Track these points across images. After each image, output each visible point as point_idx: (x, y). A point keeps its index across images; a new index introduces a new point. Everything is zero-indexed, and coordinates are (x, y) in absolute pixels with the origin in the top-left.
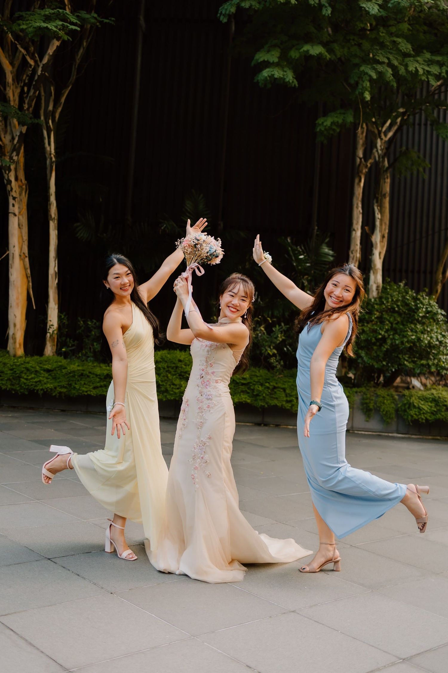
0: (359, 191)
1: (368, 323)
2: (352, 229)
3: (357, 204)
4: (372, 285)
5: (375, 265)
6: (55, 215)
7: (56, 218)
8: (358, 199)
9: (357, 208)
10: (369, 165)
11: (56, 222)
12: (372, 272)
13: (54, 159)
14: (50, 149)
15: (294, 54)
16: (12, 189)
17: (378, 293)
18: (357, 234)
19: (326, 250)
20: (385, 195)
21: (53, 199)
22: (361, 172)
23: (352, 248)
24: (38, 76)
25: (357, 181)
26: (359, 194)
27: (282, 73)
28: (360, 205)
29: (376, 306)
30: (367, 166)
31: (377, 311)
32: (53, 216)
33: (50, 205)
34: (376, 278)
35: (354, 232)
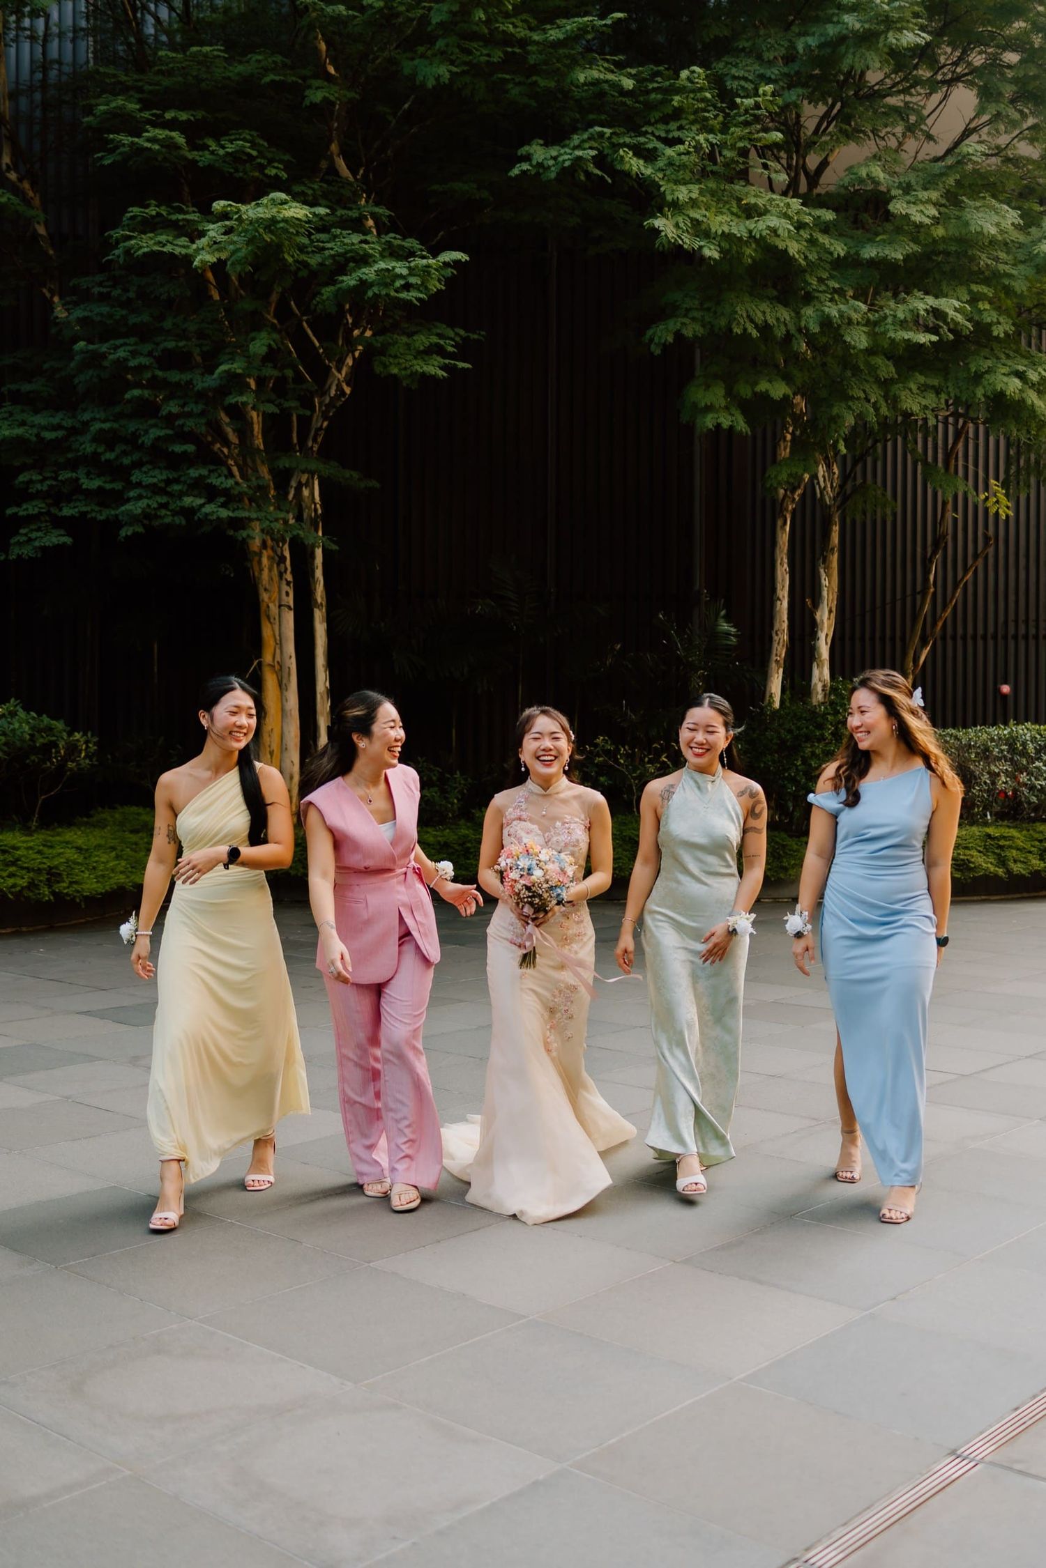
0: (783, 538)
1: (819, 741)
2: (775, 598)
3: (782, 559)
4: (816, 684)
5: (820, 656)
6: (322, 598)
7: (324, 603)
8: (781, 552)
9: (781, 564)
10: (797, 498)
11: (324, 610)
12: (815, 665)
13: (320, 511)
14: (312, 494)
15: (745, 391)
16: (286, 569)
17: (825, 695)
18: (783, 606)
19: (725, 626)
20: (833, 549)
21: (319, 573)
22: (786, 509)
23: (776, 627)
24: (331, 398)
25: (780, 523)
26: (784, 544)
27: (729, 417)
28: (786, 560)
29: (830, 717)
30: (794, 499)
31: (831, 724)
32: (319, 600)
33: (315, 584)
34: (821, 673)
35: (779, 602)
